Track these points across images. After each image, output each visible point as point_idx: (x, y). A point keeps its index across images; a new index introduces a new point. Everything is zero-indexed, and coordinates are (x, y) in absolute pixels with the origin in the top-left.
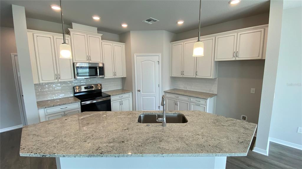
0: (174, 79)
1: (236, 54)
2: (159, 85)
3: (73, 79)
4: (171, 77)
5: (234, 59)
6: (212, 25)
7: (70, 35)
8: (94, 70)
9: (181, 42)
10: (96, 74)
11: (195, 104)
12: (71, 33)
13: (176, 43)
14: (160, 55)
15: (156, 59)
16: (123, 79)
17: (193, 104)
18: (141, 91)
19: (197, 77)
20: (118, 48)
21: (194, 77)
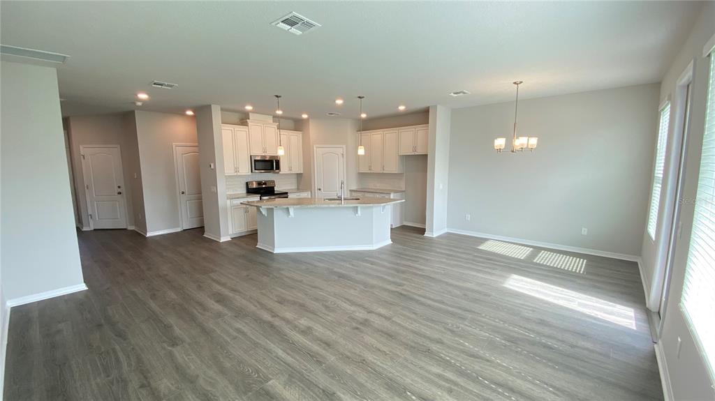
0: (362, 176)
1: (415, 149)
3: (250, 173)
4: (359, 173)
5: (413, 154)
7: (247, 125)
8: (269, 163)
9: (368, 133)
10: (272, 169)
12: (250, 124)
13: (363, 133)
14: (344, 146)
15: (340, 151)
16: (299, 176)
18: (322, 189)
19: (384, 172)
20: (295, 137)
21: (381, 172)
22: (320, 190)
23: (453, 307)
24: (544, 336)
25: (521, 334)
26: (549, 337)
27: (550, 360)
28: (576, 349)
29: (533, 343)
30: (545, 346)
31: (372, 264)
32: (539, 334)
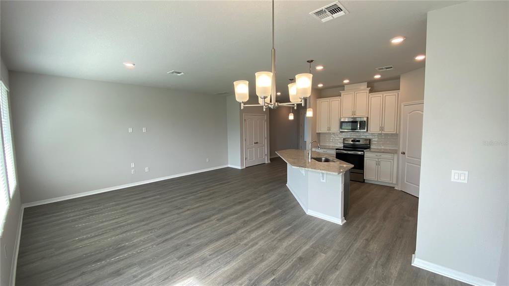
3: (339, 131)
12: (342, 94)
18: (406, 153)
22: (404, 153)
23: (177, 235)
24: (106, 265)
25: (121, 255)
26: (103, 267)
27: (91, 256)
28: (80, 273)
29: (108, 256)
30: (100, 260)
31: (264, 212)
32: (111, 264)
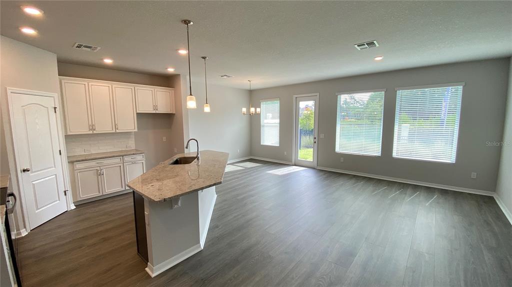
1: (155, 107)
2: (60, 151)
4: (66, 135)
5: (154, 112)
6: (121, 70)
9: (84, 81)
11: (130, 163)
13: (75, 80)
14: (56, 96)
17: (128, 163)
19: (117, 131)
21: (114, 131)
